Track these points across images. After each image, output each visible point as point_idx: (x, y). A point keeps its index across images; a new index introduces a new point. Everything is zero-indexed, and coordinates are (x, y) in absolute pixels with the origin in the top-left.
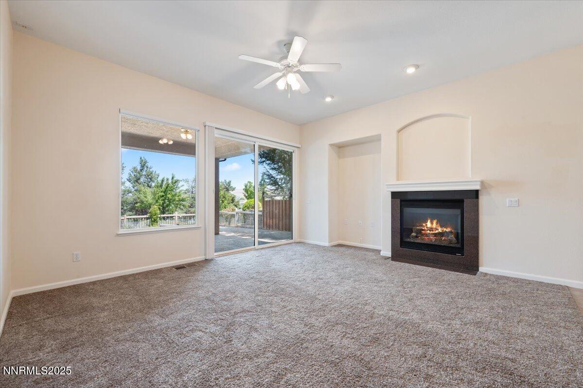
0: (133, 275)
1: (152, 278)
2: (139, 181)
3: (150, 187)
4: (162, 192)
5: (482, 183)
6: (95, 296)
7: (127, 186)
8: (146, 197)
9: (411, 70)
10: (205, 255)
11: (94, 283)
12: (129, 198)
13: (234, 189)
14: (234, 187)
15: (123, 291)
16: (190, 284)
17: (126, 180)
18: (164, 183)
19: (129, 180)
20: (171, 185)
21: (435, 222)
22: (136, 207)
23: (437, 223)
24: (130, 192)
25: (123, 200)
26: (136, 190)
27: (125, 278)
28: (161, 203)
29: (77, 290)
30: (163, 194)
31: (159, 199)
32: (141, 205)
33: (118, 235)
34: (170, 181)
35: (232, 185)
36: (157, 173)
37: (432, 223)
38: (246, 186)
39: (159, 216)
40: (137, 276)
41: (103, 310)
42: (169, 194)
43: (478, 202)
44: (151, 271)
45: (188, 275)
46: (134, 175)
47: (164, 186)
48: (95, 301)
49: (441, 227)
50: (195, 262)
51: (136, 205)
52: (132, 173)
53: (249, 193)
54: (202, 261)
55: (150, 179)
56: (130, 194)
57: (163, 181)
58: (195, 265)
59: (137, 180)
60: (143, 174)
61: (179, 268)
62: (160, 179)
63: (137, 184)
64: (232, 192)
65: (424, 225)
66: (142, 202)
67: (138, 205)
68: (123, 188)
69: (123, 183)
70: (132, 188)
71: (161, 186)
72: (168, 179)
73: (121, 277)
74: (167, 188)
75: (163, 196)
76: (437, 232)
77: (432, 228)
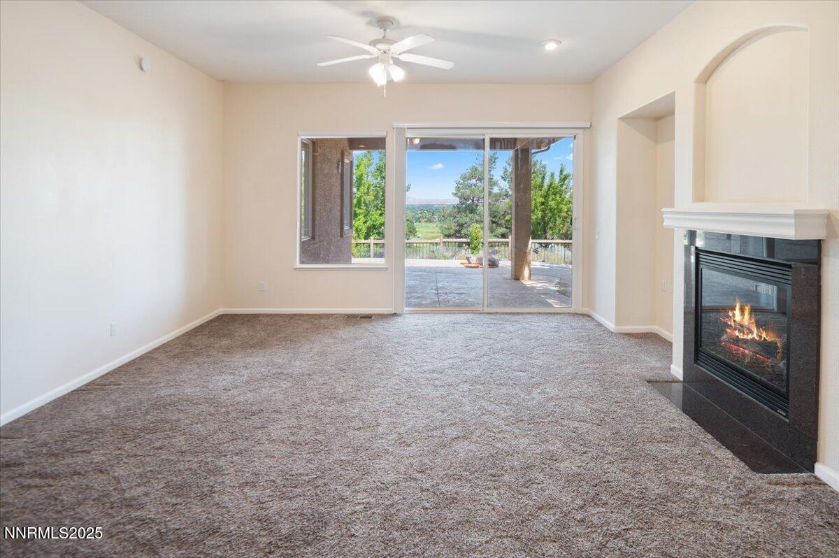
33: (295, 269)
49: (759, 327)
54: (385, 315)
71: (542, 186)
74: (549, 189)
75: (542, 204)
76: (750, 337)
77: (742, 326)
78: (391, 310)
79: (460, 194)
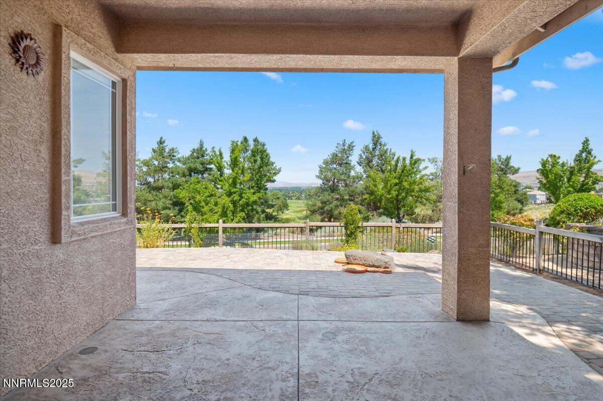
2: (370, 164)
4: (395, 178)
7: (358, 171)
8: (376, 186)
12: (359, 186)
13: (516, 171)
14: (516, 167)
17: (356, 163)
18: (400, 165)
19: (360, 163)
20: (408, 167)
24: (361, 179)
26: (367, 177)
28: (395, 195)
30: (398, 181)
31: (391, 188)
34: (408, 162)
35: (513, 163)
38: (544, 165)
46: (366, 157)
47: (399, 170)
52: (363, 154)
53: (551, 176)
55: (384, 160)
56: (361, 182)
57: (397, 162)
60: (376, 154)
62: (395, 159)
63: (369, 168)
64: (512, 177)
70: (363, 173)
72: (404, 159)
74: (403, 172)
75: (397, 184)
79: (323, 177)
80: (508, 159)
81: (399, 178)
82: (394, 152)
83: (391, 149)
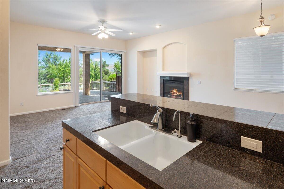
0: (44, 112)
1: (51, 113)
2: (49, 61)
3: (56, 64)
4: (63, 68)
5: (190, 74)
6: (29, 118)
7: (42, 64)
8: (53, 71)
9: (158, 27)
10: (75, 105)
11: (28, 114)
12: (43, 71)
13: (108, 66)
14: (108, 64)
15: (39, 117)
16: (65, 115)
17: (41, 61)
18: (64, 63)
19: (43, 61)
20: (68, 64)
21: (176, 90)
22: (47, 77)
23: (177, 91)
24: (43, 68)
25: (40, 73)
26: (47, 67)
27: (40, 113)
28: (62, 75)
29: (22, 116)
30: (64, 70)
31: (61, 72)
32: (50, 76)
33: (37, 96)
34: (68, 61)
35: (107, 63)
36: (60, 56)
37: (175, 91)
38: (115, 64)
39: (59, 84)
40: (45, 112)
41: (32, 122)
42: (67, 69)
43: (189, 82)
44: (51, 111)
45: (65, 112)
46: (47, 57)
47: (64, 65)
48: (30, 120)
49: (178, 92)
50: (70, 108)
51: (48, 76)
52: (45, 56)
53: (117, 68)
54: (73, 107)
55: (56, 60)
56: (44, 69)
57: (63, 62)
58: (70, 109)
59: (48, 61)
60: (52, 56)
61: (62, 110)
62: (62, 60)
63: (48, 63)
64: (107, 68)
65: (173, 91)
66: (51, 75)
67: (49, 76)
68: (40, 65)
69: (40, 63)
70: (45, 65)
71: (63, 64)
72: (66, 60)
73: (38, 113)
74: (66, 66)
75: (63, 71)
76: (177, 94)
77: (175, 93)
78: (73, 106)
80: (105, 61)
81: (64, 68)
82: (61, 56)
83: (59, 55)
